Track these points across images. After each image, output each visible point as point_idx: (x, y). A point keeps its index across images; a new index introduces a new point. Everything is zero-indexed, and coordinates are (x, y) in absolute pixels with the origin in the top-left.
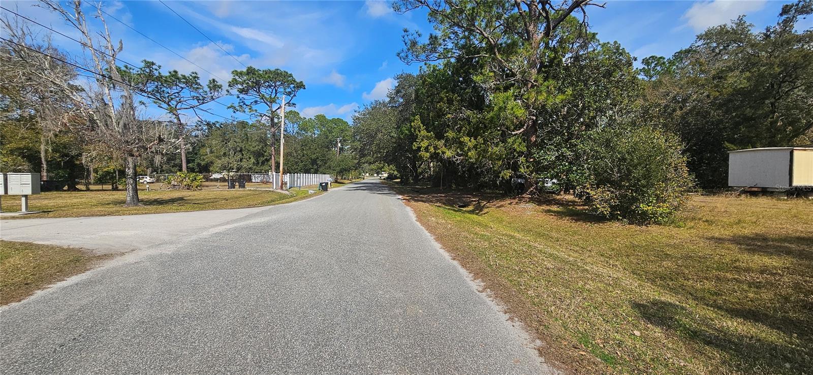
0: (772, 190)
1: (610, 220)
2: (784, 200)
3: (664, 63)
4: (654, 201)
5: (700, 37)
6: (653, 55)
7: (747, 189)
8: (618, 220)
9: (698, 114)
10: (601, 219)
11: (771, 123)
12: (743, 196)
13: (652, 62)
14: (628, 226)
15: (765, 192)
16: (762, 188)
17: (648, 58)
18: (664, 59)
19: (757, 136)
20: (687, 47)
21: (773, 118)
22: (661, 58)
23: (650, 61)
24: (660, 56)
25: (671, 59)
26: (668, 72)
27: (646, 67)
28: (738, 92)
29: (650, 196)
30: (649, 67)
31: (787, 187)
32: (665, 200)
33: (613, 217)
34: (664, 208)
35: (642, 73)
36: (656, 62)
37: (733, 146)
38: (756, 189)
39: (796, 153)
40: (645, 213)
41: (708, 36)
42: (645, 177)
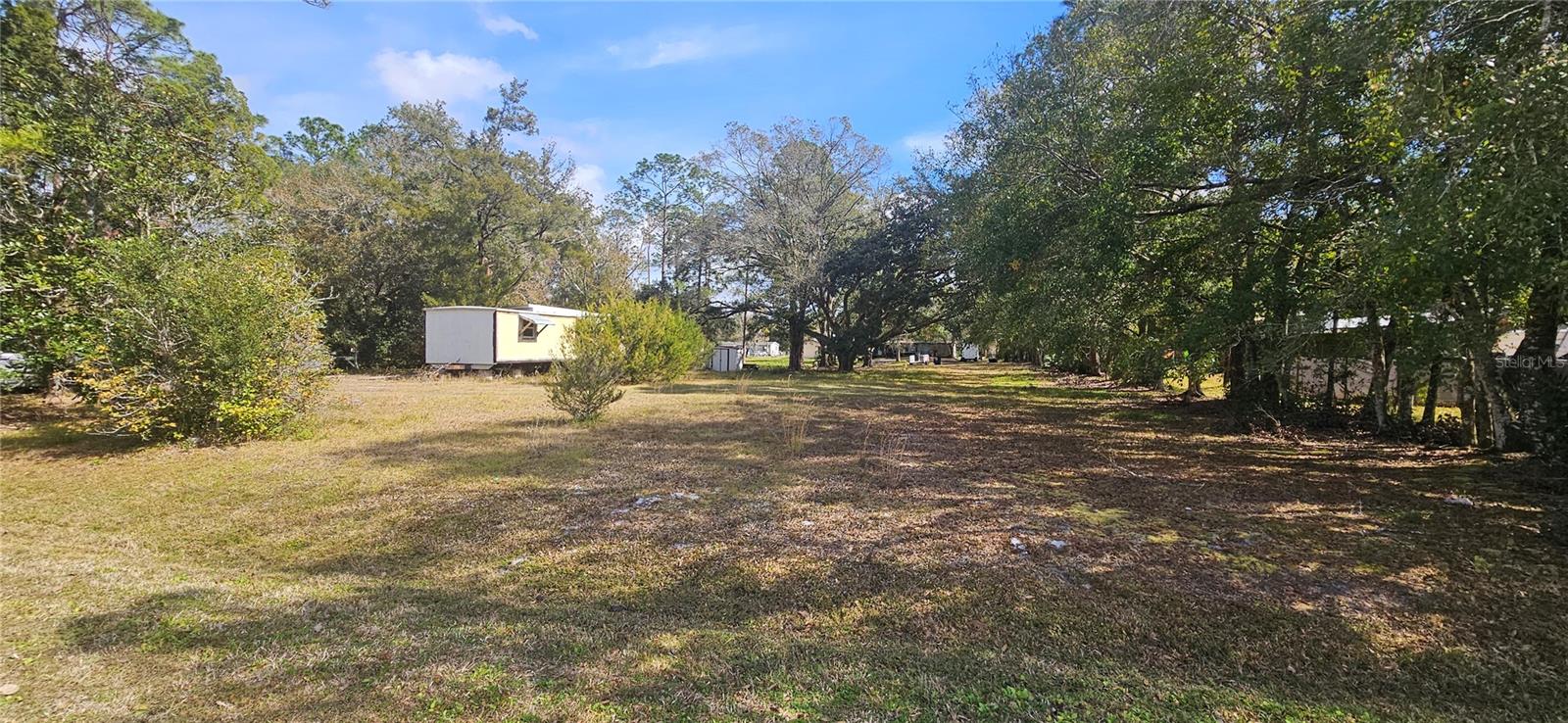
0: (477, 368)
1: (151, 443)
2: (489, 381)
3: (342, 138)
4: (252, 396)
5: (394, 113)
6: (322, 117)
7: (447, 367)
8: (174, 441)
9: (389, 241)
10: (128, 443)
11: (480, 271)
12: (443, 377)
13: (320, 130)
14: (194, 451)
15: (469, 370)
16: (466, 365)
17: (311, 118)
18: (341, 130)
19: (463, 288)
20: (376, 123)
21: (480, 263)
22: (335, 126)
23: (316, 127)
24: (335, 123)
25: (356, 134)
26: (346, 155)
27: (309, 136)
28: (436, 217)
29: (241, 385)
30: (315, 137)
31: (492, 363)
32: (274, 393)
33: (159, 436)
34: (271, 408)
35: (300, 145)
36: (328, 132)
37: (433, 300)
38: (458, 367)
39: (499, 315)
40: (231, 420)
41: (406, 113)
42: (227, 348)
